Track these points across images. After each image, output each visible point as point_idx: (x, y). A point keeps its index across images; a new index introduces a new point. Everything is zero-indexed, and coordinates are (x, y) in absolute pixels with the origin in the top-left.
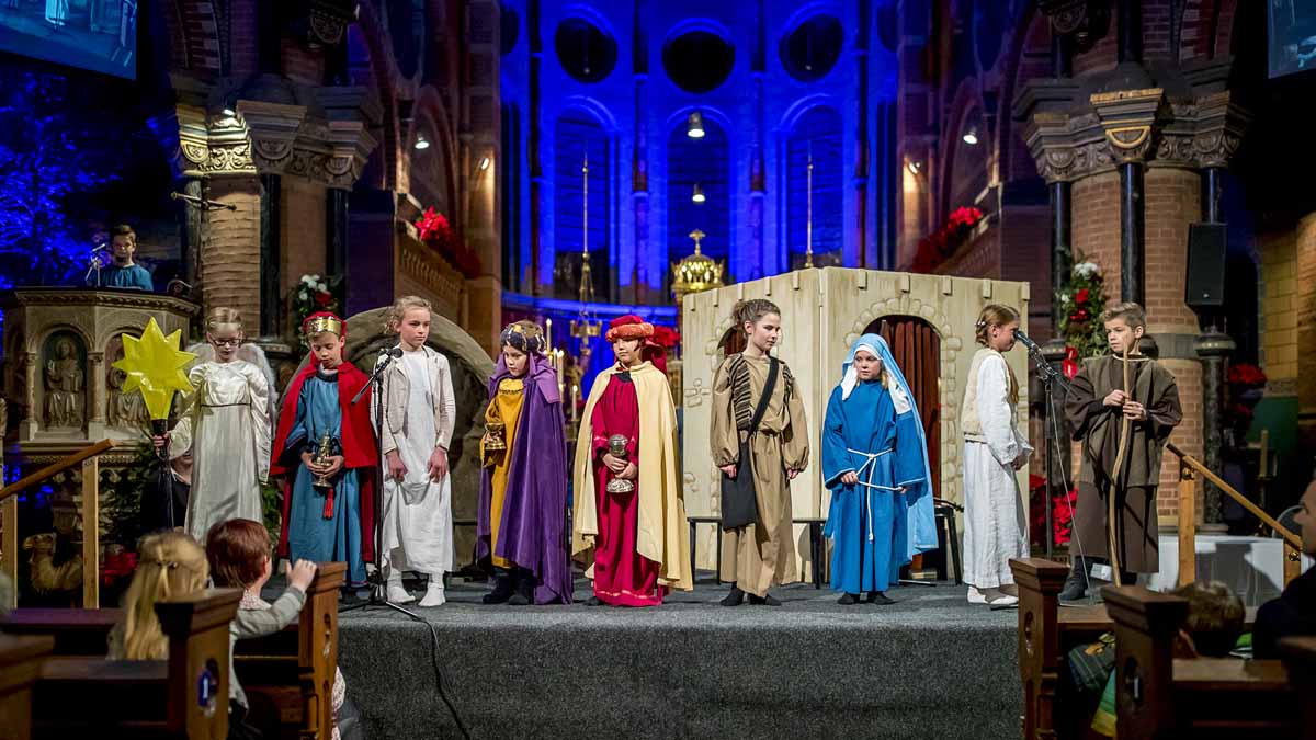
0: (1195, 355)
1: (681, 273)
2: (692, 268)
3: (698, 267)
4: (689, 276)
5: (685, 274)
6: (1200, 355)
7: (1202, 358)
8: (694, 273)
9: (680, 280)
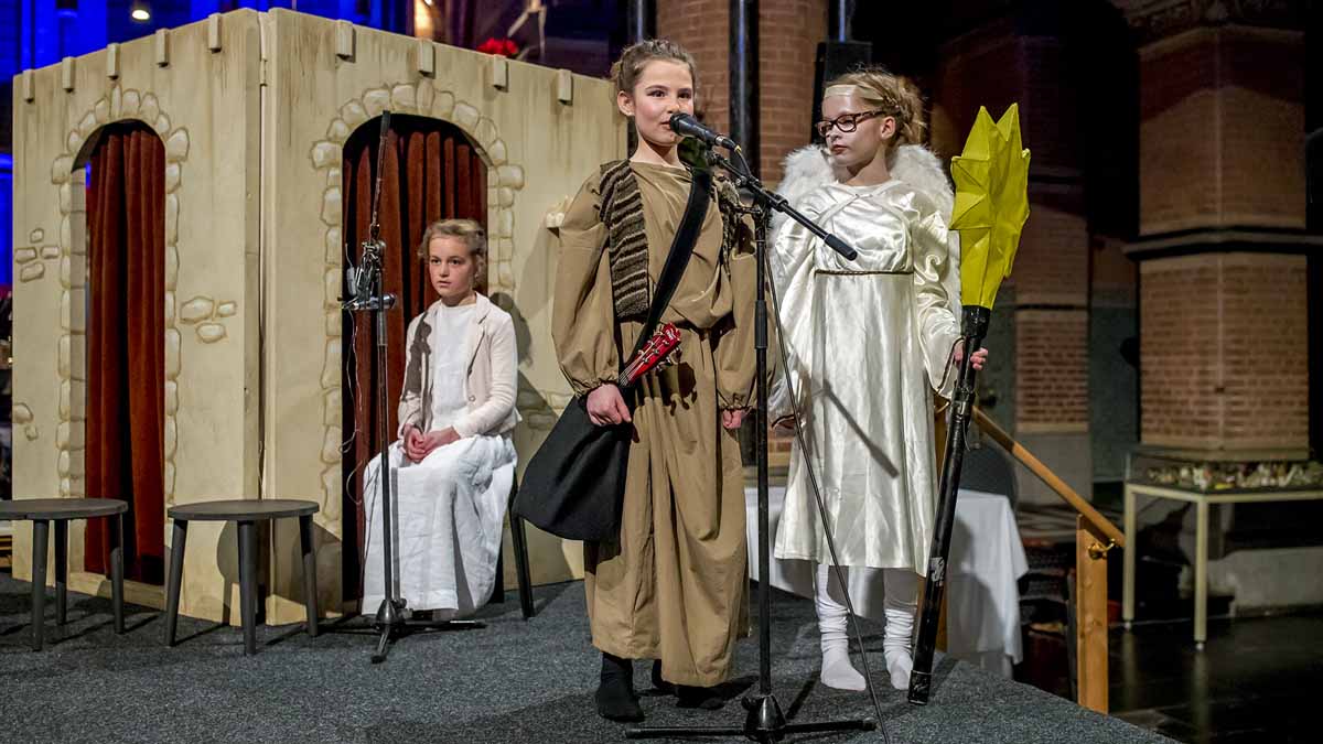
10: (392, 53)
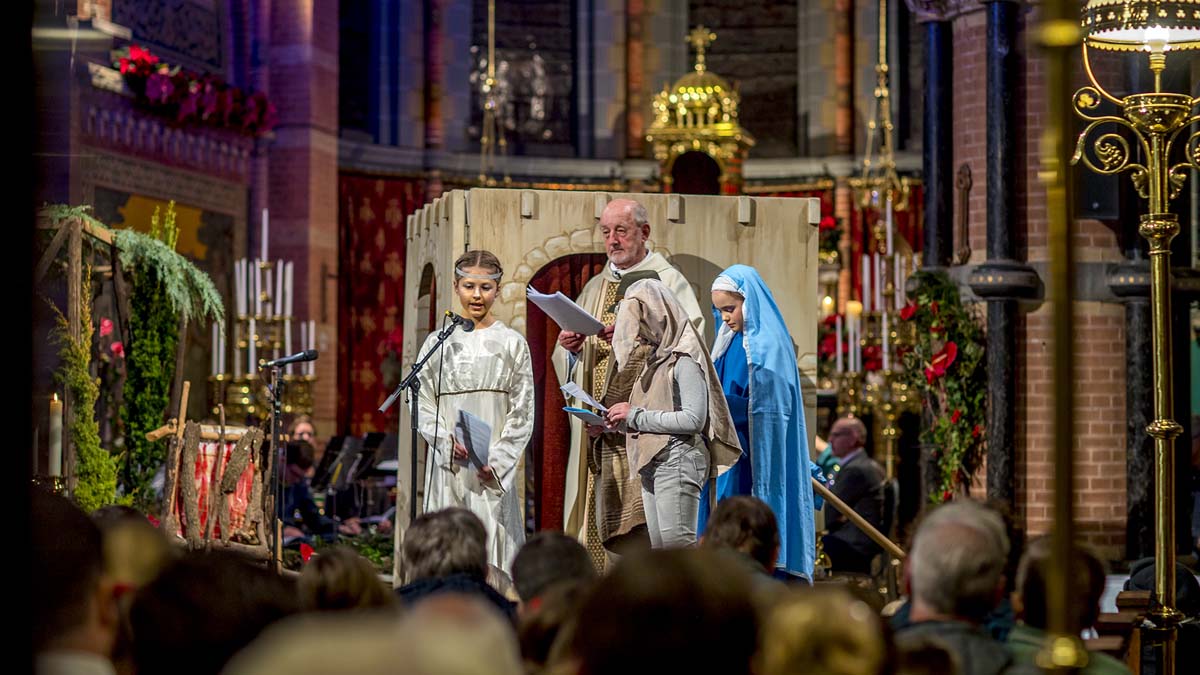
0: (1107, 292)
1: (663, 107)
2: (686, 97)
3: (698, 95)
4: (682, 111)
5: (672, 109)
6: (1119, 295)
7: (1121, 299)
8: (690, 107)
9: (664, 118)
10: (570, 207)
